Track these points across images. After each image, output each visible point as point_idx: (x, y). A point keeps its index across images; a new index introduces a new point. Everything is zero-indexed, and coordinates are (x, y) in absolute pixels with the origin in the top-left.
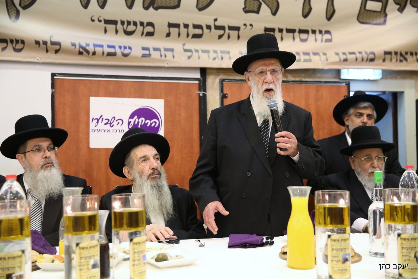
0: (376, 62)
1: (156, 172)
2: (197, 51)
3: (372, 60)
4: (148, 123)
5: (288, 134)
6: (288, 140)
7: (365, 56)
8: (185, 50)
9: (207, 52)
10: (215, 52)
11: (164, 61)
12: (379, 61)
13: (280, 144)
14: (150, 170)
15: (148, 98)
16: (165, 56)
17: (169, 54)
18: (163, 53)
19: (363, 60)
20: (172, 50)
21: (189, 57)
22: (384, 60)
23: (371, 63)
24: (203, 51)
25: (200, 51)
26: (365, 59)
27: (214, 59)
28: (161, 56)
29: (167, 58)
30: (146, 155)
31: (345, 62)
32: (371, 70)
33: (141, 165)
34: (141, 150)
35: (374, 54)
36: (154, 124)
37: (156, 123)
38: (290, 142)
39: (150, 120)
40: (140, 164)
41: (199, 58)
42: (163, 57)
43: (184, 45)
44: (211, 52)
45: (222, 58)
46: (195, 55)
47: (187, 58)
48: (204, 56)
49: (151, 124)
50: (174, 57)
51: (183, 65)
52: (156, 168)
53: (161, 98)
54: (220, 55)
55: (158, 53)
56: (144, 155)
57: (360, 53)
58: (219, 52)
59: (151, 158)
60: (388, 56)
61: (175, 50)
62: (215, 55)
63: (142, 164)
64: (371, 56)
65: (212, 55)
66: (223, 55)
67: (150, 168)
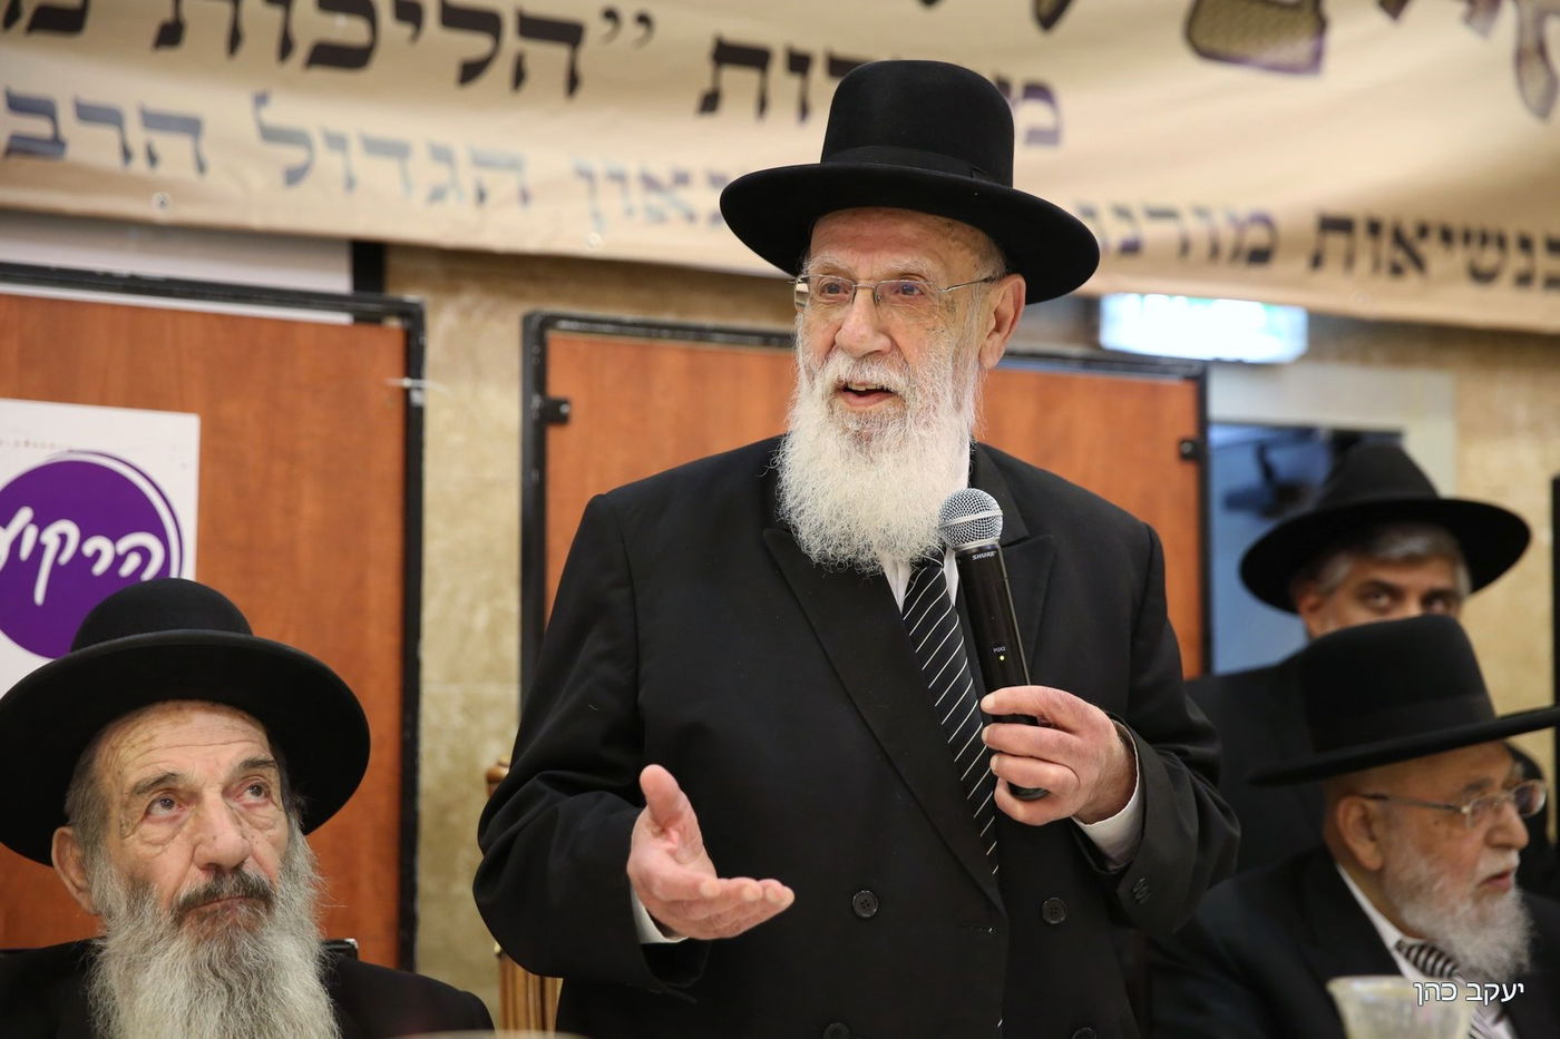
0: (1279, 267)
1: (229, 885)
2: (337, 142)
3: (1260, 256)
4: (98, 554)
5: (1055, 705)
6: (1061, 741)
7: (1228, 236)
8: (271, 135)
9: (396, 150)
10: (442, 155)
11: (143, 188)
12: (1290, 266)
13: (1009, 762)
14: (194, 870)
15: (103, 401)
16: (152, 158)
17: (173, 148)
18: (137, 137)
19: (1215, 251)
20: (190, 126)
21: (294, 176)
22: (1317, 261)
23: (1257, 272)
24: (375, 147)
25: (355, 146)
26: (1227, 248)
27: (437, 195)
28: (127, 154)
29: (163, 170)
30: (170, 771)
31: (1128, 262)
32: (1257, 306)
33: (142, 836)
34: (151, 739)
35: (1265, 221)
36: (133, 562)
37: (145, 554)
38: (1070, 751)
39: (114, 539)
40: (133, 832)
41: (350, 183)
42: (139, 164)
43: (261, 100)
44: (420, 155)
45: (481, 196)
46: (328, 162)
47: (279, 179)
48: (378, 174)
49: (119, 560)
50: (201, 167)
51: (257, 220)
52: (228, 862)
53: (182, 407)
54: (468, 177)
55: (107, 135)
56: (160, 775)
57: (1201, 212)
58: (462, 155)
59: (212, 796)
60: (1336, 242)
61: (209, 128)
62: (439, 174)
63: (147, 828)
64: (1257, 236)
65: (427, 173)
66: (489, 178)
67: (192, 859)
